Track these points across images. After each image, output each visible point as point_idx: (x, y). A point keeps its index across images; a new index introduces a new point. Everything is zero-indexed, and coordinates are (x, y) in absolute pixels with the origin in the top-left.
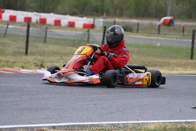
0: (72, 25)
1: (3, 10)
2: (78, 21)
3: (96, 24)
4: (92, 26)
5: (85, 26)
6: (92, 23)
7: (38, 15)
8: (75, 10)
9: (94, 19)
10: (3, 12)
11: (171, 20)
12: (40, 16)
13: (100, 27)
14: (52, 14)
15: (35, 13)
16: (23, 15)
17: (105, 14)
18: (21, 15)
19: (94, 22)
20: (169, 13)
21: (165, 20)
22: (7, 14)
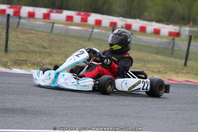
0: (157, 32)
1: (89, 13)
2: (163, 28)
3: (182, 32)
4: (178, 34)
5: (171, 34)
6: (177, 31)
7: (123, 21)
8: (161, 17)
9: (180, 27)
10: (89, 15)
12: (126, 21)
13: (186, 36)
14: (138, 20)
15: (121, 18)
16: (109, 19)
17: (191, 23)
18: (106, 20)
19: (180, 30)
22: (93, 18)
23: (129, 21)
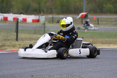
0: (25, 20)
2: (28, 18)
3: (40, 19)
4: (38, 21)
5: (34, 21)
6: (38, 19)
7: (2, 15)
9: (39, 16)
11: (86, 15)
12: (4, 16)
13: (43, 21)
14: (11, 14)
17: (42, 13)
19: (39, 18)
20: (84, 10)
21: (82, 15)
23: (6, 15)
